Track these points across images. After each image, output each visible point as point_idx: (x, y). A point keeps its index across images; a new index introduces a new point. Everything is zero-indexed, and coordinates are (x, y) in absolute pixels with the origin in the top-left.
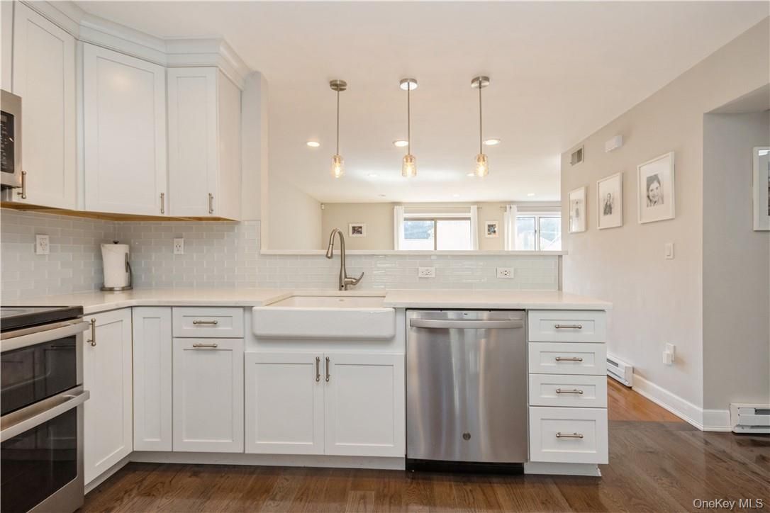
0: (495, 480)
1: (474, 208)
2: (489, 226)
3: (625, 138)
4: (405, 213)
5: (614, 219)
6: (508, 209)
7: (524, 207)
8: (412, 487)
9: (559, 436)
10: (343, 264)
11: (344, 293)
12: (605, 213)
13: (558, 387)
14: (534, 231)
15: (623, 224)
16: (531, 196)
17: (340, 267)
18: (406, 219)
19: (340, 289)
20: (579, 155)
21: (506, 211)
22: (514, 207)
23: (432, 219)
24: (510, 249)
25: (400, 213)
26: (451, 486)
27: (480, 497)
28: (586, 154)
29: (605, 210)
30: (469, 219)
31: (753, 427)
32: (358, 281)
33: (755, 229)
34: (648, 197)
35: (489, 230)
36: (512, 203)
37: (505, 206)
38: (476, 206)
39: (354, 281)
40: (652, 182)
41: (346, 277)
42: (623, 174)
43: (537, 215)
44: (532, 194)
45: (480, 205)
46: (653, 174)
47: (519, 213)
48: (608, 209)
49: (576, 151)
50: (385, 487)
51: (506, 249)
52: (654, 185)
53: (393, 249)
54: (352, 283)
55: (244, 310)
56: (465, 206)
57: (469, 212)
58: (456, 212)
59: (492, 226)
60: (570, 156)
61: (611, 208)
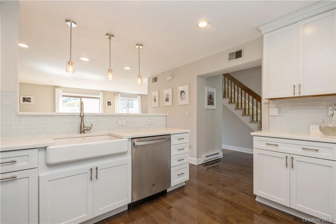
0: (160, 198)
1: (101, 94)
2: (108, 102)
3: (173, 77)
4: (63, 92)
5: (169, 103)
6: (117, 95)
7: (124, 95)
8: (136, 214)
9: (179, 175)
10: (82, 120)
11: (83, 135)
12: (166, 101)
13: (178, 159)
14: (126, 105)
15: (172, 105)
16: (128, 91)
17: (81, 121)
18: (63, 96)
19: (81, 133)
20: (155, 79)
21: (116, 96)
22: (119, 95)
23: (79, 97)
24: (117, 113)
25: (59, 92)
26: (148, 206)
27: (160, 205)
28: (158, 80)
29: (166, 100)
30: (99, 98)
31: (206, 161)
32: (91, 128)
33: (206, 108)
34: (181, 97)
35: (108, 104)
36: (118, 93)
37: (115, 94)
38: (102, 93)
39: (89, 128)
40: (182, 93)
41: (84, 127)
42: (172, 89)
43: (128, 99)
44: (128, 90)
45: (104, 93)
46: (182, 90)
47: (121, 97)
48: (167, 100)
49: (154, 78)
50: (125, 219)
51: (115, 113)
52: (183, 94)
53: (55, 111)
54: (88, 130)
55: (38, 150)
56: (98, 92)
57: (99, 95)
58: (92, 95)
59: (110, 102)
60: (152, 79)
61: (168, 99)
